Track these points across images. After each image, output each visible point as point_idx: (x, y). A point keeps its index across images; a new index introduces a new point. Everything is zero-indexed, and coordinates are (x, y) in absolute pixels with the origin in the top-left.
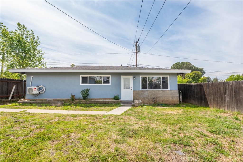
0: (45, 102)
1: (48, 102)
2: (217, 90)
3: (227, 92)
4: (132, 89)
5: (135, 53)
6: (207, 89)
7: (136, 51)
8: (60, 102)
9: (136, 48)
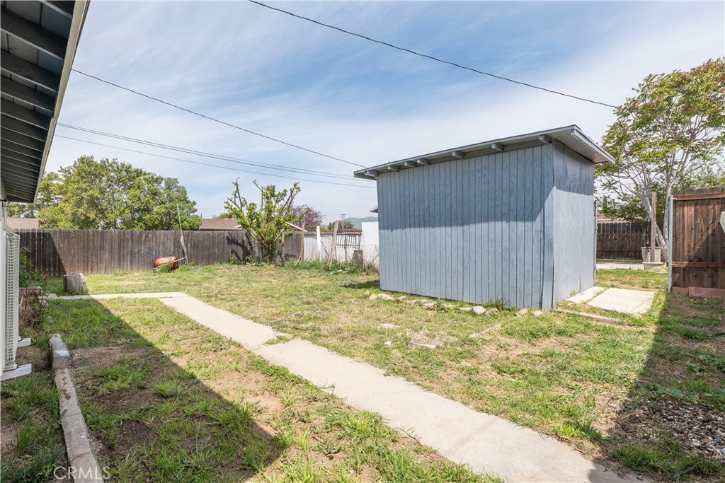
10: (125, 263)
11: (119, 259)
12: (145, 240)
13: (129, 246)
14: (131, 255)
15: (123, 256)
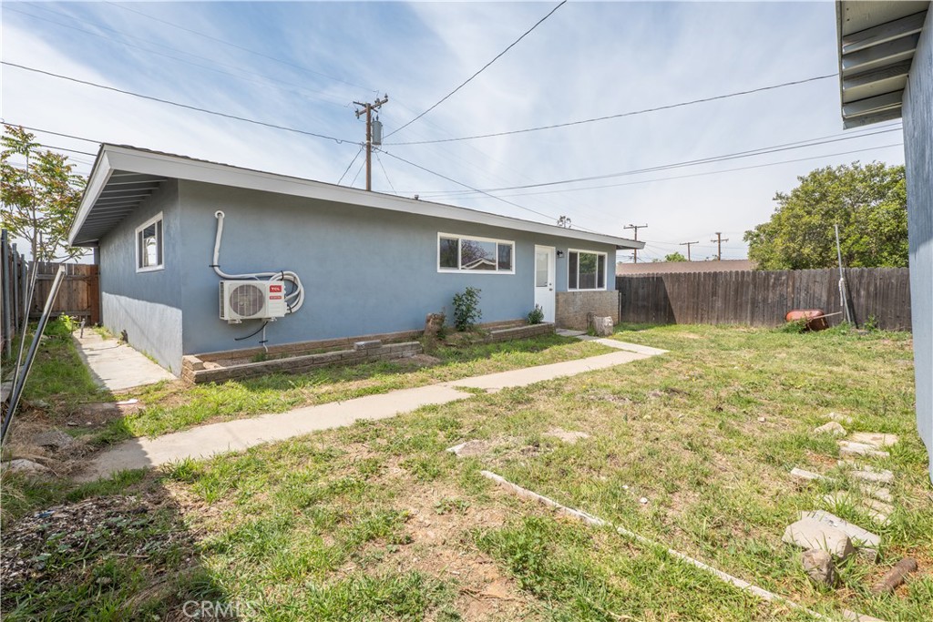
0: (349, 356)
1: (364, 353)
2: (698, 289)
3: (720, 292)
4: (553, 287)
5: (365, 149)
6: (673, 286)
7: (369, 139)
8: (412, 346)
9: (369, 130)
10: (744, 314)
11: (736, 309)
12: (774, 283)
13: (750, 293)
14: (753, 304)
15: (741, 305)
